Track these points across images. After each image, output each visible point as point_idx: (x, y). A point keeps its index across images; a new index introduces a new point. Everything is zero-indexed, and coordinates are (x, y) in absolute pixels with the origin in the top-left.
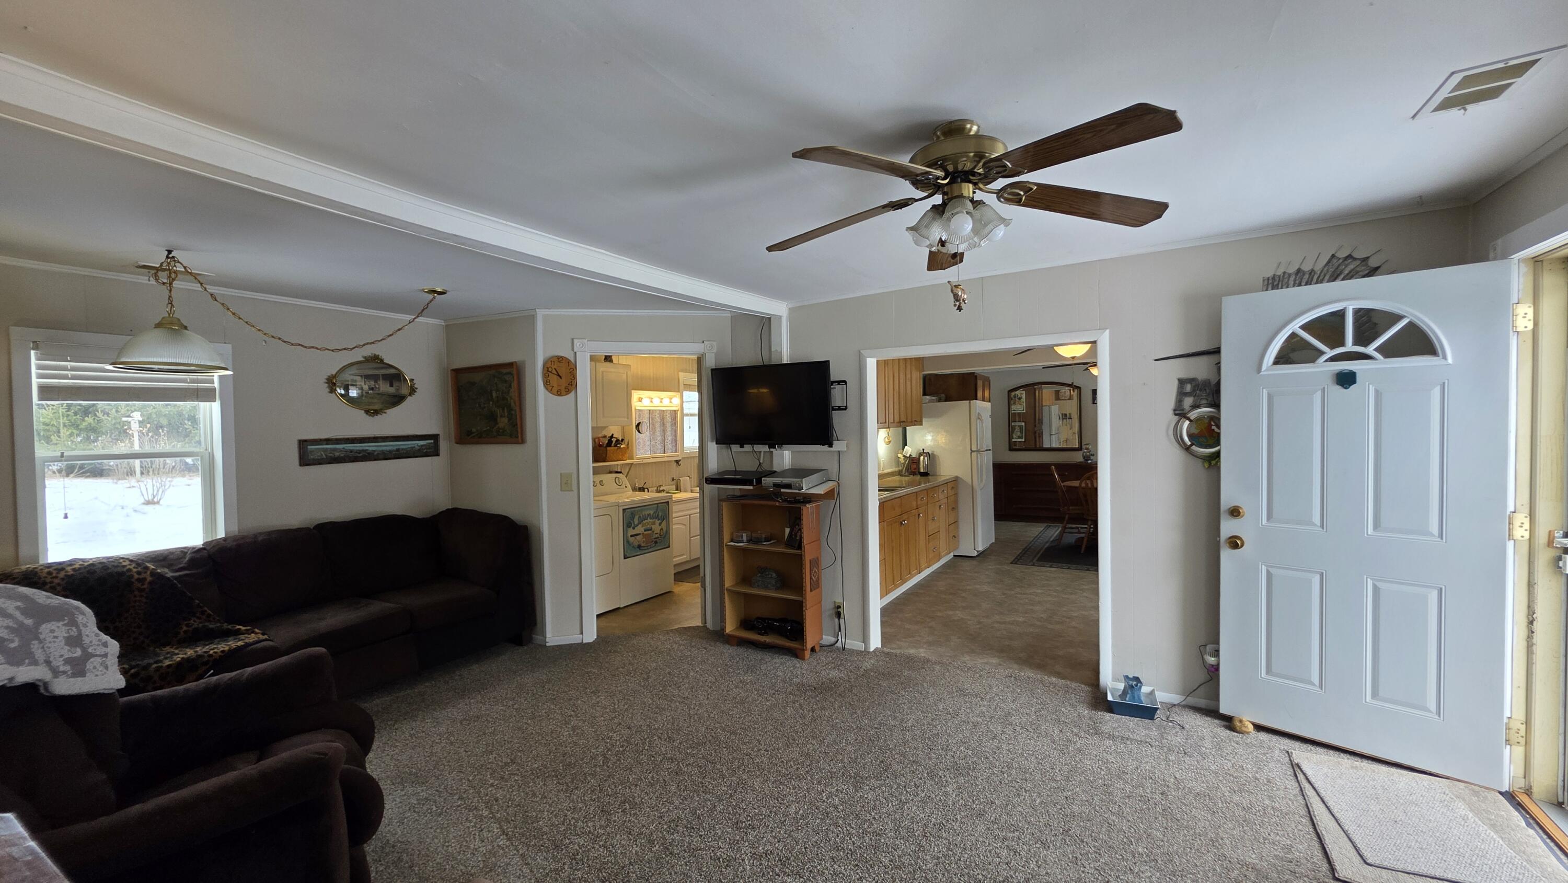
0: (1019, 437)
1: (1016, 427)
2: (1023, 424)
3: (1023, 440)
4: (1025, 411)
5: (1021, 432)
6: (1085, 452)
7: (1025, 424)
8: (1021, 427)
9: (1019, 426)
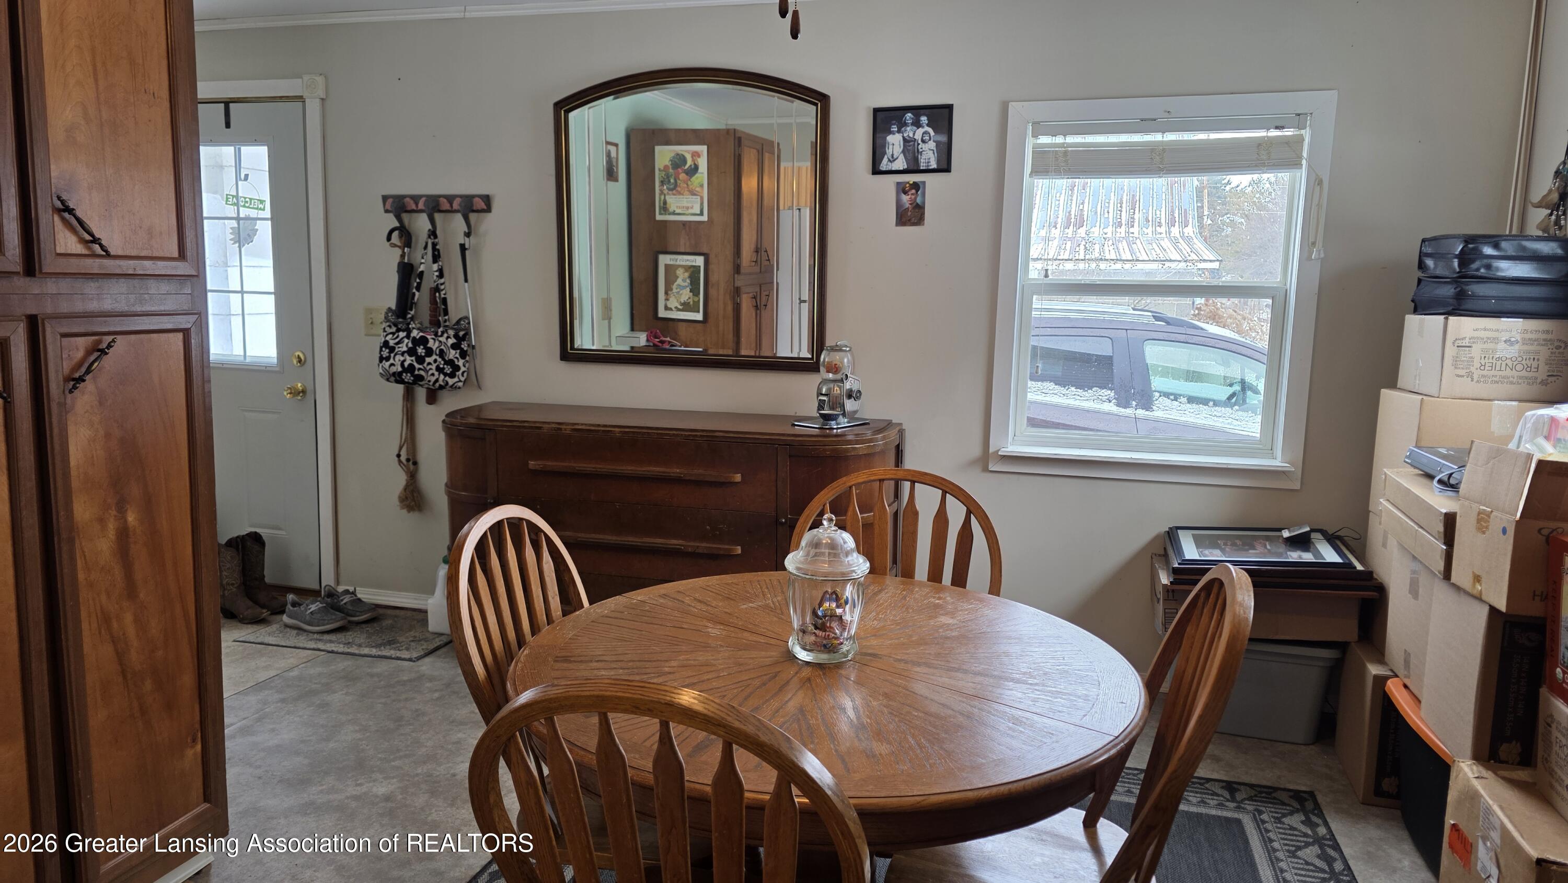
0: (686, 307)
1: (680, 272)
2: (699, 261)
3: (699, 317)
4: (705, 218)
5: (695, 291)
6: (825, 381)
7: (707, 263)
8: (694, 271)
9: (687, 268)
